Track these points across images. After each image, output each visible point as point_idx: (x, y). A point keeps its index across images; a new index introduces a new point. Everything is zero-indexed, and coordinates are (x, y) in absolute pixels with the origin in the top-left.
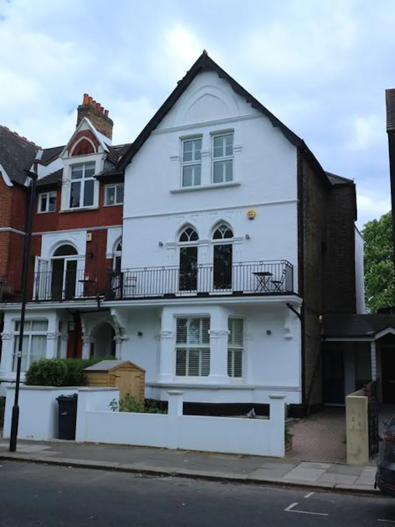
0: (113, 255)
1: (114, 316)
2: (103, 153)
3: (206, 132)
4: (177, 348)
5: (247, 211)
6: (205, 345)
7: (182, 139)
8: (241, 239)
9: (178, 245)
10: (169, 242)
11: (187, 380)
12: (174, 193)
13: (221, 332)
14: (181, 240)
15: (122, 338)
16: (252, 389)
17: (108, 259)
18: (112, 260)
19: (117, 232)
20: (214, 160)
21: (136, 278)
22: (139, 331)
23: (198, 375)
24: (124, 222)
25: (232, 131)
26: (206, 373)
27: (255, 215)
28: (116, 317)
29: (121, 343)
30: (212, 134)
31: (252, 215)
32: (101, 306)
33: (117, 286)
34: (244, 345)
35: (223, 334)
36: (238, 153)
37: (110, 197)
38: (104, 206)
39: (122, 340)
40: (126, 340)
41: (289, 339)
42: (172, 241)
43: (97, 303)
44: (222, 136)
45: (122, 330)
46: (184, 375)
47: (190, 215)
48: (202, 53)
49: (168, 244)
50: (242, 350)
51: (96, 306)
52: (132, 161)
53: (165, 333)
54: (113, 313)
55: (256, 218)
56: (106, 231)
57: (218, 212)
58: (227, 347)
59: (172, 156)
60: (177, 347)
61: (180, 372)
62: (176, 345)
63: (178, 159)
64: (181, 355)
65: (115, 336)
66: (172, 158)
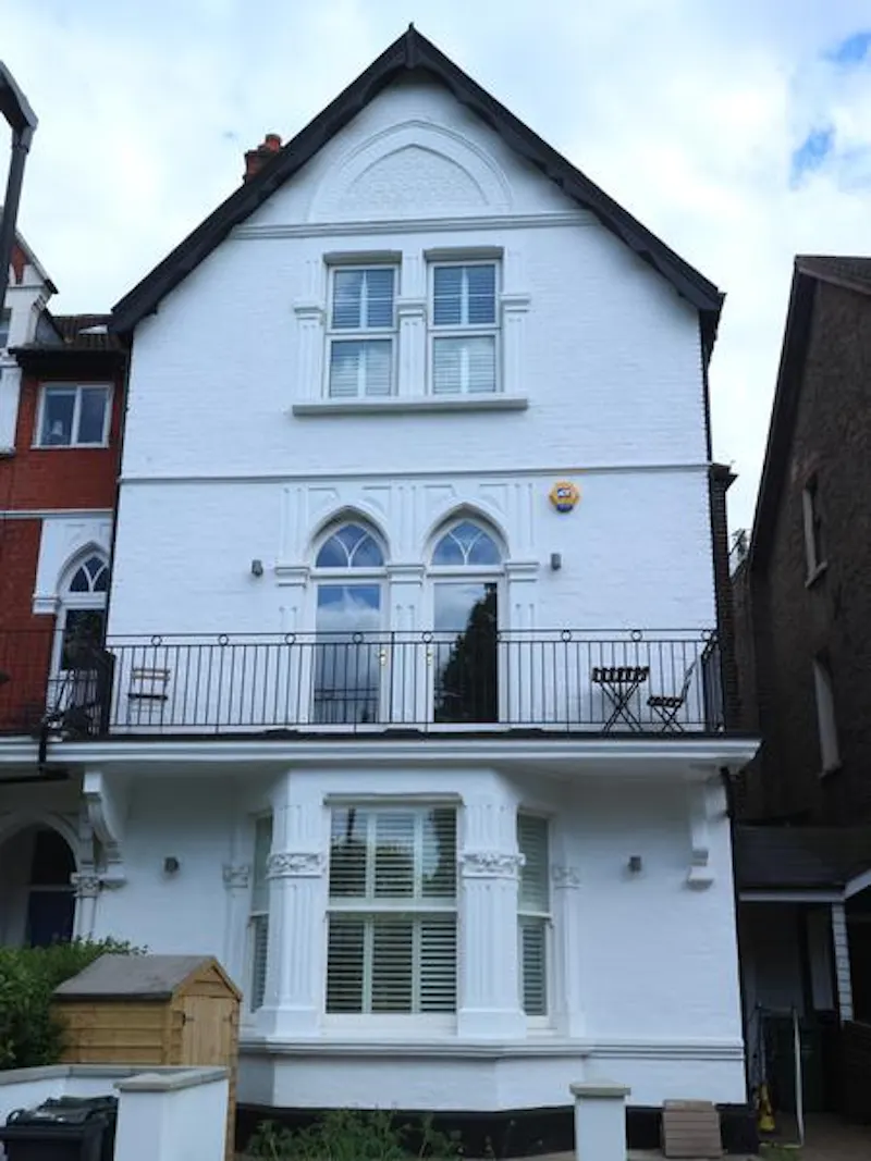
0: (59, 603)
1: (94, 797)
2: (41, 287)
3: (412, 249)
4: (330, 914)
5: (549, 485)
6: (435, 905)
7: (330, 261)
8: (531, 567)
9: (314, 578)
10: (282, 563)
11: (368, 1027)
12: (304, 413)
13: (503, 857)
14: (321, 563)
15: (102, 877)
16: (584, 1057)
17: (38, 615)
18: (54, 618)
19: (77, 530)
20: (433, 331)
21: (166, 672)
22: (171, 855)
23: (408, 1009)
24: (125, 493)
25: (497, 254)
26: (443, 1000)
27: (577, 497)
28: (99, 800)
29: (95, 898)
30: (429, 257)
31: (568, 497)
32: (50, 758)
33: (62, 707)
34: (552, 906)
35: (507, 865)
36: (517, 316)
37: (52, 425)
38: (33, 447)
39: (102, 885)
40: (118, 885)
41: (701, 886)
42: (296, 560)
43: (36, 747)
44: (461, 267)
45: (106, 849)
46: (359, 1009)
47: (358, 485)
48: (405, 29)
49: (279, 571)
50: (546, 920)
51: (35, 758)
52: (160, 309)
53: (294, 861)
54: (92, 784)
55: (576, 508)
56: (37, 526)
57: (455, 482)
58: (516, 912)
59: (299, 306)
60: (335, 908)
61: (342, 997)
62: (330, 904)
63: (318, 315)
64: (343, 936)
65: (75, 871)
66: (297, 311)
